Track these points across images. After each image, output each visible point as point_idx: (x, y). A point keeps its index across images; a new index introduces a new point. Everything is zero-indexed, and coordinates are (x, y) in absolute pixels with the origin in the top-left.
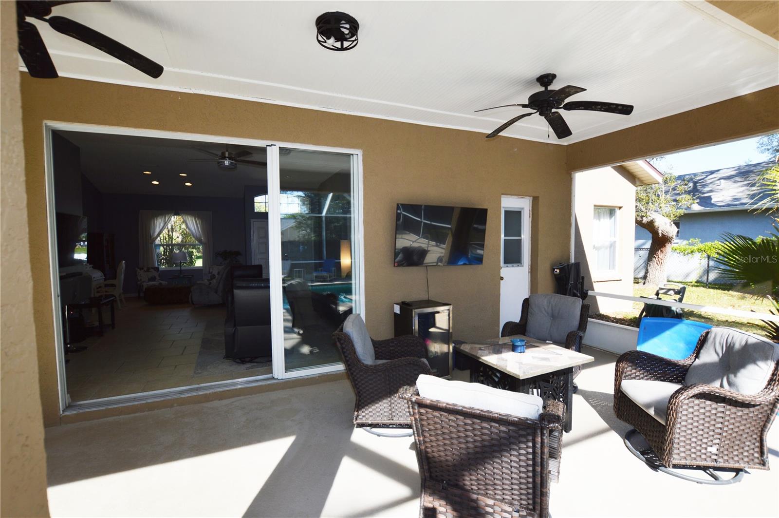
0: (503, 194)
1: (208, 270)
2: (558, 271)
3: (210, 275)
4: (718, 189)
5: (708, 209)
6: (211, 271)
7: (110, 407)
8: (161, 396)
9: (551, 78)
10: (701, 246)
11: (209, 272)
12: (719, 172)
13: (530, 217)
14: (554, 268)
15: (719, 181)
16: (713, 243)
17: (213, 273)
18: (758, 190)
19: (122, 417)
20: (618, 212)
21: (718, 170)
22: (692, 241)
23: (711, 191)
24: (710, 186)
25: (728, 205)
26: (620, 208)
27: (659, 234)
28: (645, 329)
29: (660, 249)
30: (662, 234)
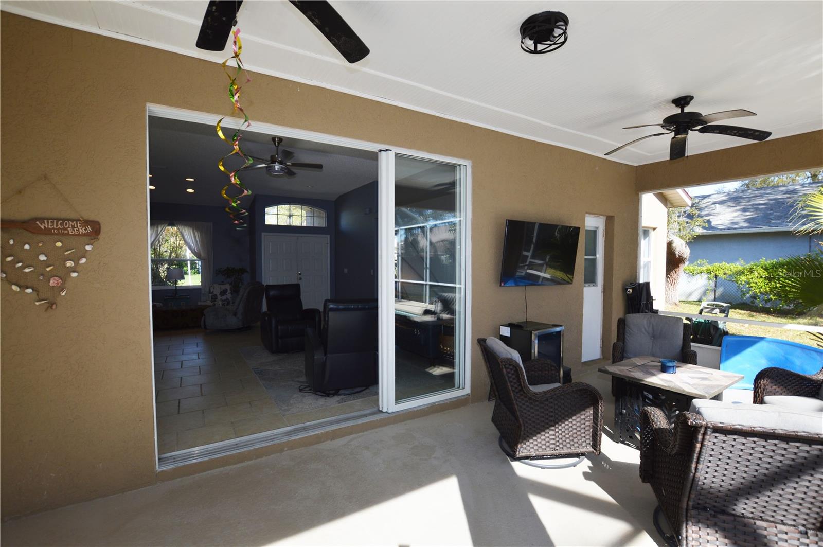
0: (587, 213)
1: (208, 290)
2: (631, 291)
3: (211, 295)
4: (714, 213)
5: (710, 232)
6: (212, 291)
7: (213, 457)
8: (267, 439)
9: (688, 99)
10: (709, 267)
11: (210, 292)
12: (710, 197)
13: (603, 236)
14: (627, 287)
15: (713, 206)
16: (720, 264)
17: (215, 293)
18: (752, 215)
19: (228, 468)
20: (652, 233)
21: (710, 195)
22: (700, 262)
23: (708, 215)
24: (706, 209)
25: (729, 229)
26: (654, 229)
27: (676, 255)
28: (727, 346)
29: (674, 269)
30: (679, 255)
